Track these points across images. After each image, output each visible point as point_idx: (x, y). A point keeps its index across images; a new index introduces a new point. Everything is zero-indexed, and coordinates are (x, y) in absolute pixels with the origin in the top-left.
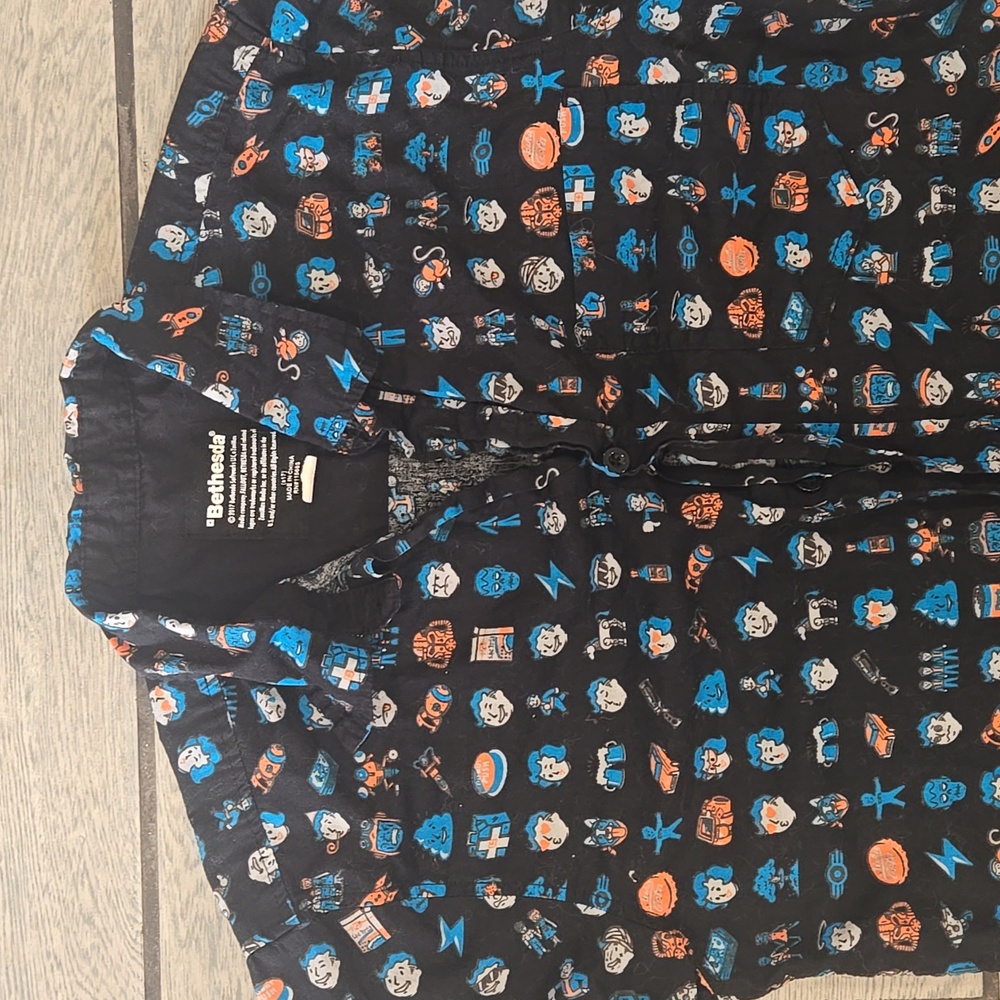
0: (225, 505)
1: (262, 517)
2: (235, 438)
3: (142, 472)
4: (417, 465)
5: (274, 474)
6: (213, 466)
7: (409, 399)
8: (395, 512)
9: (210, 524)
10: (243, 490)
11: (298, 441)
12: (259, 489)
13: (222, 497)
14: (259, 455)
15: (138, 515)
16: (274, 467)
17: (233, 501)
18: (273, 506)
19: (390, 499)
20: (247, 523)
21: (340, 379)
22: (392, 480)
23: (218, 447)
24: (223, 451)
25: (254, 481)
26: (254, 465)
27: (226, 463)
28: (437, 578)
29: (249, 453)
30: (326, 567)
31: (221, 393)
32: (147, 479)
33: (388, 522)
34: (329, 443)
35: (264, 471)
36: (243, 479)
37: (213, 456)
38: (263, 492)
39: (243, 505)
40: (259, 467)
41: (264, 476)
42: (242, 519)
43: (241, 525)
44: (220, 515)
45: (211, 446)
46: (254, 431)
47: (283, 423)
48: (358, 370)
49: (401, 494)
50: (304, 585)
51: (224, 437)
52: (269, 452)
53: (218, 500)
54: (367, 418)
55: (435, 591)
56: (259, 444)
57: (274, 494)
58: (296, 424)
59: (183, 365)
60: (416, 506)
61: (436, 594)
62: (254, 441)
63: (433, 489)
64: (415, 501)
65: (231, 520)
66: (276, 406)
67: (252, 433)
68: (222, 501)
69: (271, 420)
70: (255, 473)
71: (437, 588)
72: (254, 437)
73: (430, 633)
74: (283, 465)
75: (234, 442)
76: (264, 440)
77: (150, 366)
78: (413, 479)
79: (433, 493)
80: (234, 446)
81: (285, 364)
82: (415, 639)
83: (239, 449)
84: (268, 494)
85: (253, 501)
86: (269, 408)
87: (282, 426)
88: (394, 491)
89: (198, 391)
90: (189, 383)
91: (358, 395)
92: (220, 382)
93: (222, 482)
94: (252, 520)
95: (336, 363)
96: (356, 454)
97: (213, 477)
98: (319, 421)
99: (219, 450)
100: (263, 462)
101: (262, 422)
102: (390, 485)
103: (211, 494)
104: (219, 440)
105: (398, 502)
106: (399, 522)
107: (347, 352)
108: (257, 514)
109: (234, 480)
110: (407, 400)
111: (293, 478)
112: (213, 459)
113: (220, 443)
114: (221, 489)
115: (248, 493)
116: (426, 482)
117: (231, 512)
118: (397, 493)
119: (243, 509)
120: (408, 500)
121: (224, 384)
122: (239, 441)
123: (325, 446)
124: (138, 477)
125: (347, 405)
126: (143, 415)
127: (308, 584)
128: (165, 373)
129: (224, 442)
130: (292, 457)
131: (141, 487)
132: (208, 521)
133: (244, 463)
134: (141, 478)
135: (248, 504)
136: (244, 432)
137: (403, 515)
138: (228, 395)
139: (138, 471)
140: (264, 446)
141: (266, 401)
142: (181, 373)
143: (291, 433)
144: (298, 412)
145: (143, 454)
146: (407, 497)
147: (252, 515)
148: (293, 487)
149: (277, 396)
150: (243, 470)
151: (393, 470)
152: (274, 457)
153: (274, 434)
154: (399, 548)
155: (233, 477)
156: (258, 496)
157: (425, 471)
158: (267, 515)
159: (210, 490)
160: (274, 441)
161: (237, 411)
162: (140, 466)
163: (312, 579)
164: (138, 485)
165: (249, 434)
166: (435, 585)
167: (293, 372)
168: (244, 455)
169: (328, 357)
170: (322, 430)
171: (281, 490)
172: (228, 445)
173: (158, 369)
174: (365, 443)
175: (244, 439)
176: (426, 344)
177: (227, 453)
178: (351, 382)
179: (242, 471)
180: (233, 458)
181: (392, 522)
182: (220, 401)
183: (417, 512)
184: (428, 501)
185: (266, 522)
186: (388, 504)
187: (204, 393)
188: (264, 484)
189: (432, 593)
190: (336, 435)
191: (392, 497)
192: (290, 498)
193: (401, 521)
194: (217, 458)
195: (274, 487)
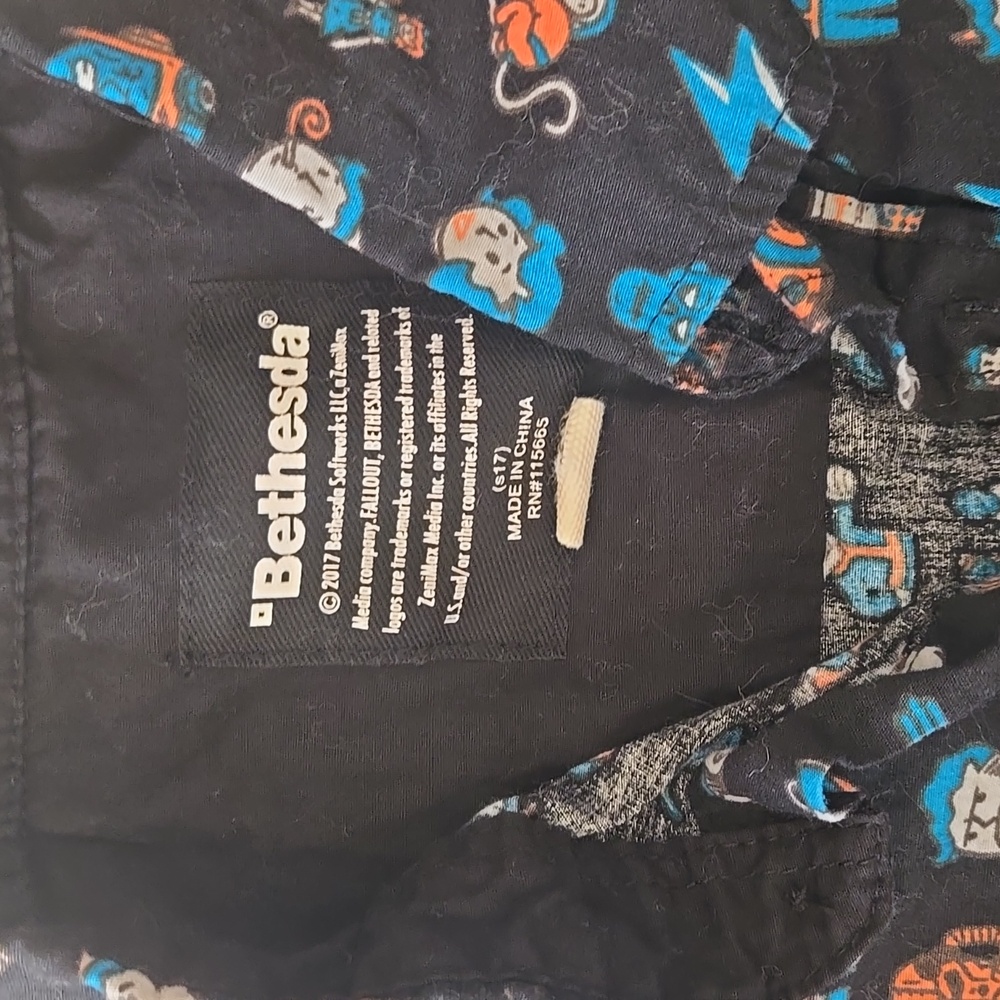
0: (310, 556)
1: (428, 597)
2: (341, 334)
3: (32, 444)
4: (925, 432)
5: (471, 457)
6: (273, 427)
7: (903, 220)
8: (844, 583)
9: (261, 617)
10: (370, 506)
11: (554, 348)
12: (420, 506)
13: (300, 528)
14: (422, 395)
15: (21, 586)
16: (470, 433)
17: (334, 544)
18: (464, 561)
19: (830, 539)
20: (379, 614)
21: (717, 134)
22: (840, 482)
23: (287, 363)
24: (303, 376)
25: (406, 480)
26: (407, 425)
27: (317, 416)
28: (979, 797)
29: (390, 383)
30: (632, 757)
31: (304, 176)
32: (49, 468)
33: (820, 612)
34: (652, 357)
35: (438, 445)
36: (371, 473)
37: (275, 393)
38: (435, 515)
39: (369, 553)
40: (423, 432)
41: (439, 464)
42: (364, 599)
43: (361, 623)
44: (292, 590)
45: (265, 362)
46: (404, 313)
47: (507, 287)
48: (779, 102)
49: (870, 525)
50: (564, 822)
51: (304, 332)
52: (454, 384)
53: (286, 539)
54: (803, 273)
55: (970, 836)
56: (421, 357)
57: (467, 522)
58: (552, 292)
59: (173, 67)
60: (919, 564)
61: (973, 847)
62: (406, 346)
63: (975, 513)
64: (917, 552)
65: (330, 605)
66: (482, 230)
67: (396, 322)
68: (299, 543)
69: (469, 278)
70: (409, 450)
71: (975, 828)
72: (404, 332)
73: (946, 968)
74: (497, 425)
75: (339, 348)
76: (436, 343)
77: (54, 68)
78: (908, 477)
79: (975, 523)
80: (341, 364)
81: (518, 82)
82: (898, 984)
83: (357, 372)
84: (451, 523)
85: (400, 543)
86: (460, 236)
87: (503, 297)
88: (844, 516)
89: (225, 165)
90: (195, 135)
91: (777, 190)
92: (301, 135)
93: (300, 482)
94: (396, 605)
95: (707, 78)
96: (732, 394)
97: (275, 463)
98: (626, 283)
99: (287, 372)
100: (436, 416)
101: (438, 282)
102: (832, 495)
103: (266, 521)
104: (292, 339)
105: (853, 552)
106: (856, 616)
107: (744, 35)
108: (414, 585)
109: (341, 474)
110: (897, 219)
111: (526, 469)
112: (274, 405)
113: (292, 348)
114: (299, 504)
115: (387, 516)
116: (950, 488)
117: (330, 578)
118: (856, 521)
119: (367, 571)
120: (896, 547)
121: (314, 144)
122: (356, 347)
123: (639, 369)
124: (22, 458)
125: (736, 225)
126: (43, 254)
127: (577, 817)
128: (109, 94)
129: (305, 347)
130: (526, 402)
131: (33, 488)
132: (255, 609)
133: (373, 418)
134: (32, 461)
135: (385, 550)
136: (373, 316)
137: (873, 593)
138: (328, 184)
139: (21, 440)
140: (438, 362)
141: (448, 213)
142: (166, 97)
143: (533, 323)
144: (562, 249)
145: (39, 384)
146: (892, 535)
147: (398, 588)
148: (525, 498)
149: (487, 194)
150: (372, 443)
151: (847, 450)
152: (472, 402)
153: (467, 326)
154: (905, 720)
155: (338, 464)
156: (418, 526)
157: (947, 451)
158: (445, 588)
159: (263, 507)
160: (469, 350)
161: (355, 243)
162: (29, 424)
163: (580, 794)
164: (22, 489)
165: (389, 325)
166: (973, 818)
167: (554, 107)
168: (373, 391)
169: (677, 56)
170: (637, 314)
171: (492, 509)
172: (319, 359)
173: (86, 82)
174: (769, 358)
175: (372, 339)
176: (970, 35)
177: (318, 385)
178: (755, 149)
179: (368, 446)
180: (339, 404)
181: (831, 613)
182: (299, 206)
183: (920, 582)
184: (958, 551)
185: (440, 611)
186: (822, 554)
187: (245, 176)
188: (438, 487)
189: (960, 844)
190: (682, 328)
191: (834, 532)
192: (515, 535)
193: (867, 610)
194: (288, 398)
195: (469, 500)
